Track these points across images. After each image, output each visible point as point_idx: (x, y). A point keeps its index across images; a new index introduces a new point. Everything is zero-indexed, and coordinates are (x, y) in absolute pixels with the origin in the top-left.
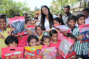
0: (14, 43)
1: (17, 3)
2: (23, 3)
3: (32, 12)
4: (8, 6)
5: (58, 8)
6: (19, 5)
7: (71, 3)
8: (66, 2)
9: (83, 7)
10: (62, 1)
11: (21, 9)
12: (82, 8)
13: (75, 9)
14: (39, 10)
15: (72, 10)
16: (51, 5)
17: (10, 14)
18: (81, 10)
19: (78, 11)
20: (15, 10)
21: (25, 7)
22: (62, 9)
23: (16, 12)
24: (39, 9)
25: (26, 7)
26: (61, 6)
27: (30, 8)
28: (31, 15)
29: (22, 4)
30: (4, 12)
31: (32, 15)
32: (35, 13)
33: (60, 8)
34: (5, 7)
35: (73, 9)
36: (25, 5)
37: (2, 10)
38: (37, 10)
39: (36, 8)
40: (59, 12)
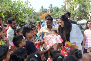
2: (24, 3)
3: (37, 14)
5: (75, 9)
11: (21, 11)
14: (46, 12)
16: (64, 4)
21: (26, 8)
22: (80, 10)
23: (13, 14)
24: (46, 9)
26: (78, 7)
28: (35, 18)
31: (37, 18)
32: (41, 15)
33: (77, 9)
36: (27, 6)
38: (44, 11)
39: (42, 8)
40: (76, 13)
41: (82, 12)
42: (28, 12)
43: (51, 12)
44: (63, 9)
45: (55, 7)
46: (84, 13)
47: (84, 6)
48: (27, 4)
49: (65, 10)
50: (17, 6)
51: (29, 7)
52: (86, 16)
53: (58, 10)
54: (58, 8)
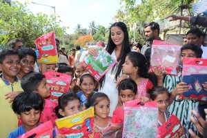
0: (32, 111)
1: (36, 16)
2: (49, 17)
3: (71, 38)
4: (14, 23)
6: (41, 19)
7: (160, 17)
8: (149, 15)
9: (187, 25)
10: (140, 13)
11: (44, 30)
12: (184, 27)
13: (168, 30)
14: (85, 33)
15: (163, 33)
18: (182, 33)
19: (177, 35)
20: (30, 32)
21: (53, 25)
22: (139, 31)
23: (32, 36)
24: (86, 30)
25: (57, 26)
27: (64, 28)
28: (67, 44)
29: (48, 19)
30: (5, 37)
31: (71, 43)
32: (77, 39)
33: (133, 28)
34: (6, 24)
35: (165, 31)
36: (54, 22)
38: (81, 33)
39: (79, 27)
40: (132, 37)
41: (142, 34)
43: (93, 34)
45: (100, 27)
50: (38, 22)
51: (58, 24)
54: (104, 28)
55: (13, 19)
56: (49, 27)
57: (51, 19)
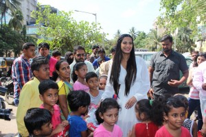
2: (90, 25)
3: (110, 43)
4: (60, 30)
6: (83, 28)
11: (85, 36)
16: (154, 28)
17: (62, 48)
20: (72, 38)
21: (93, 32)
22: (180, 37)
23: (74, 42)
25: (97, 32)
26: (177, 32)
27: (104, 34)
30: (51, 43)
31: (110, 48)
33: (175, 35)
34: (53, 32)
36: (95, 29)
37: (47, 38)
39: (119, 33)
41: (184, 41)
42: (96, 39)
44: (153, 35)
45: (140, 32)
46: (186, 43)
47: (188, 31)
48: (95, 26)
49: (156, 37)
50: (80, 29)
51: (98, 30)
52: (189, 46)
53: (144, 36)
54: (144, 34)
55: (59, 27)
56: (90, 34)
57: (92, 26)
